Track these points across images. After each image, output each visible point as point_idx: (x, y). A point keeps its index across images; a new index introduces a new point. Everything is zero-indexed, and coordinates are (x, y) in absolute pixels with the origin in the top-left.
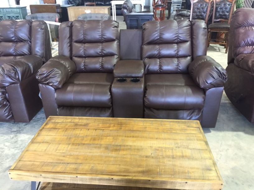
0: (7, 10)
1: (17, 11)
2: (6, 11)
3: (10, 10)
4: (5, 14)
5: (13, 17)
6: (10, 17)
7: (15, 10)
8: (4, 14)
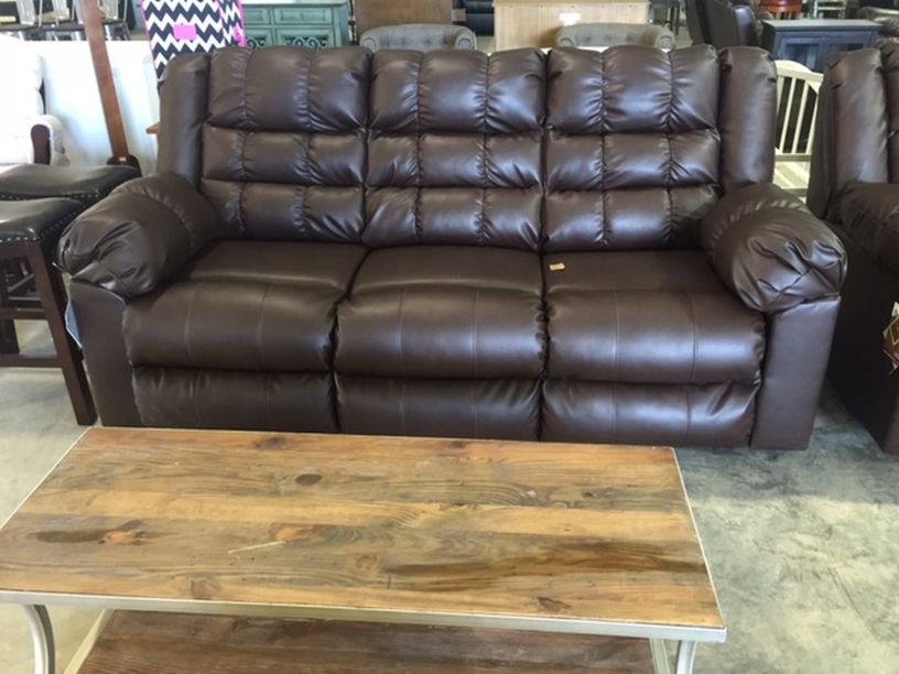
0: (287, 13)
1: (324, 19)
2: (282, 19)
3: (296, 13)
4: (276, 30)
5: (306, 39)
6: (292, 39)
7: (318, 13)
8: (270, 29)
